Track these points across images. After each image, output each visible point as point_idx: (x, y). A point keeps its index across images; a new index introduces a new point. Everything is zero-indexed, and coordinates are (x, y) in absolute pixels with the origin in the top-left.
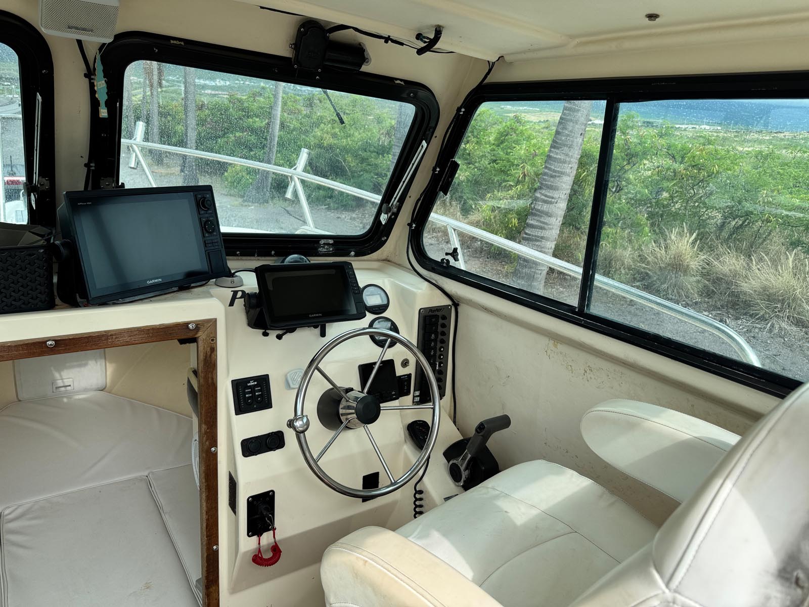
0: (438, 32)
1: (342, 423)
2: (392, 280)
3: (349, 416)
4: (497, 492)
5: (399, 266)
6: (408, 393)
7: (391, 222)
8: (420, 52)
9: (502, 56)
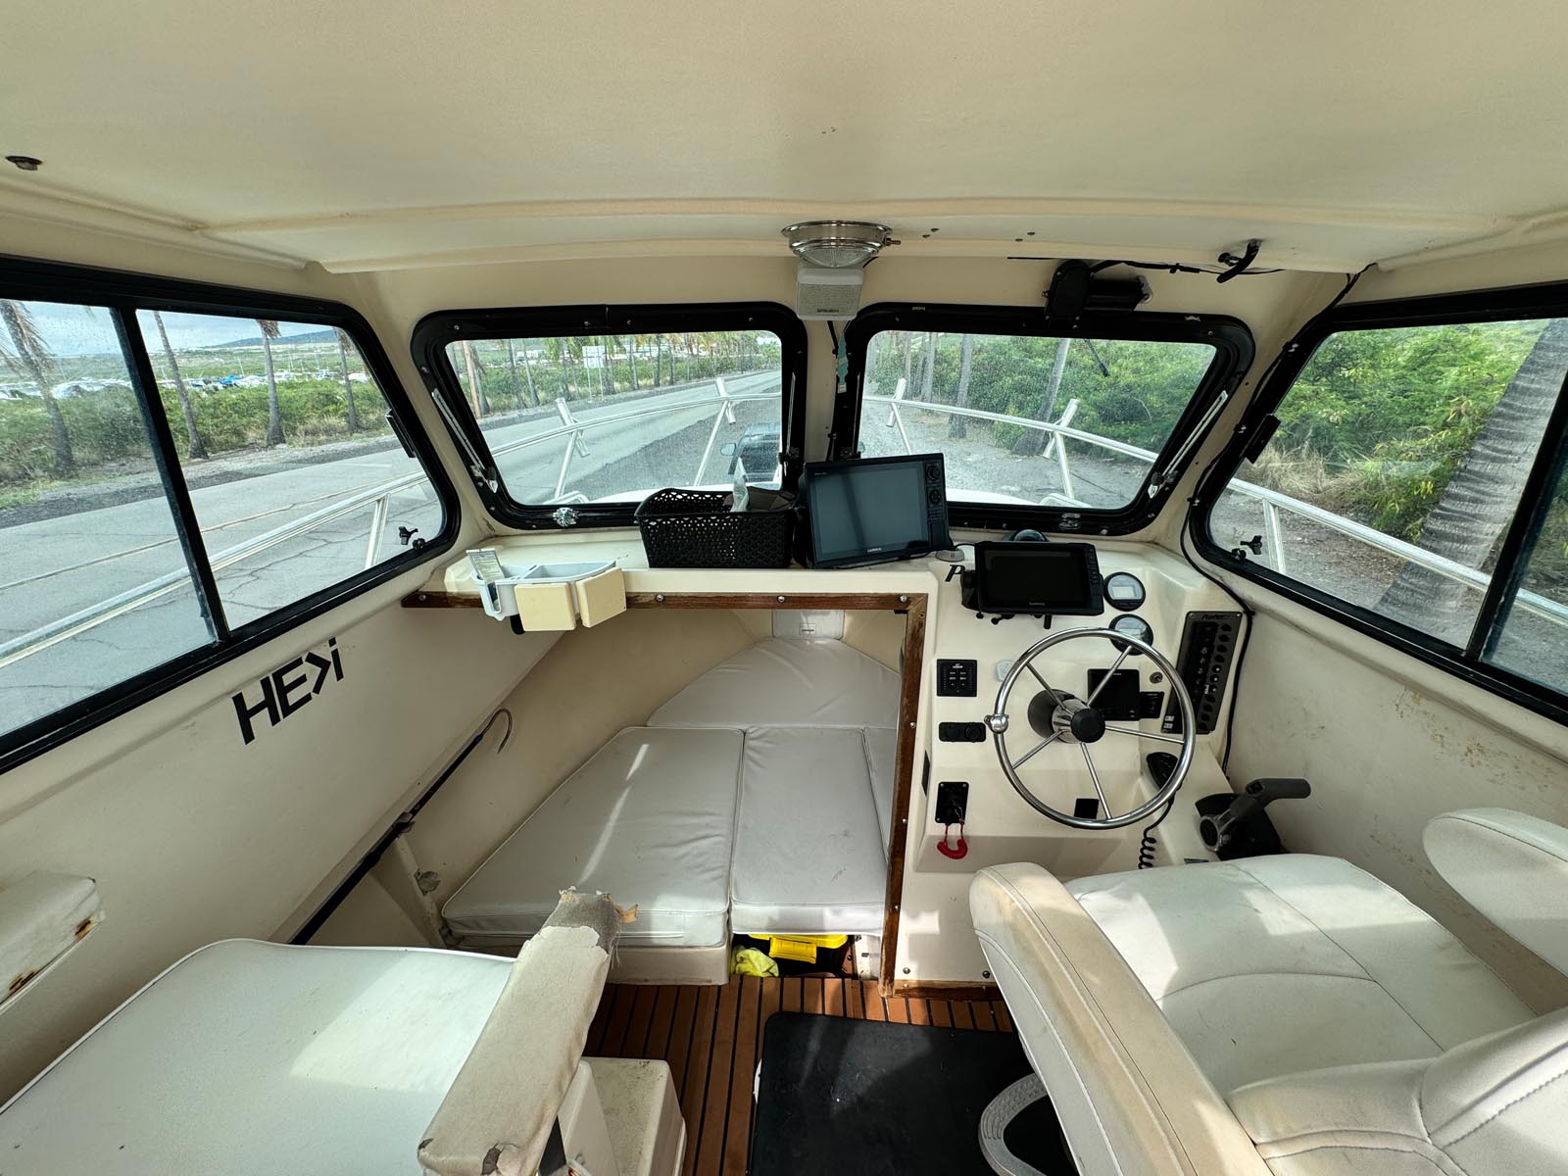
0: (1253, 249)
1: (1054, 732)
2: (1154, 569)
3: (1062, 728)
4: (1251, 880)
5: (1170, 551)
6: (1156, 715)
7: (1163, 497)
8: (1223, 278)
9: (1375, 264)
